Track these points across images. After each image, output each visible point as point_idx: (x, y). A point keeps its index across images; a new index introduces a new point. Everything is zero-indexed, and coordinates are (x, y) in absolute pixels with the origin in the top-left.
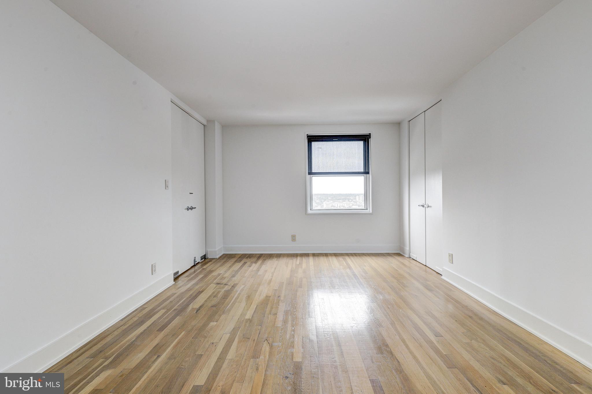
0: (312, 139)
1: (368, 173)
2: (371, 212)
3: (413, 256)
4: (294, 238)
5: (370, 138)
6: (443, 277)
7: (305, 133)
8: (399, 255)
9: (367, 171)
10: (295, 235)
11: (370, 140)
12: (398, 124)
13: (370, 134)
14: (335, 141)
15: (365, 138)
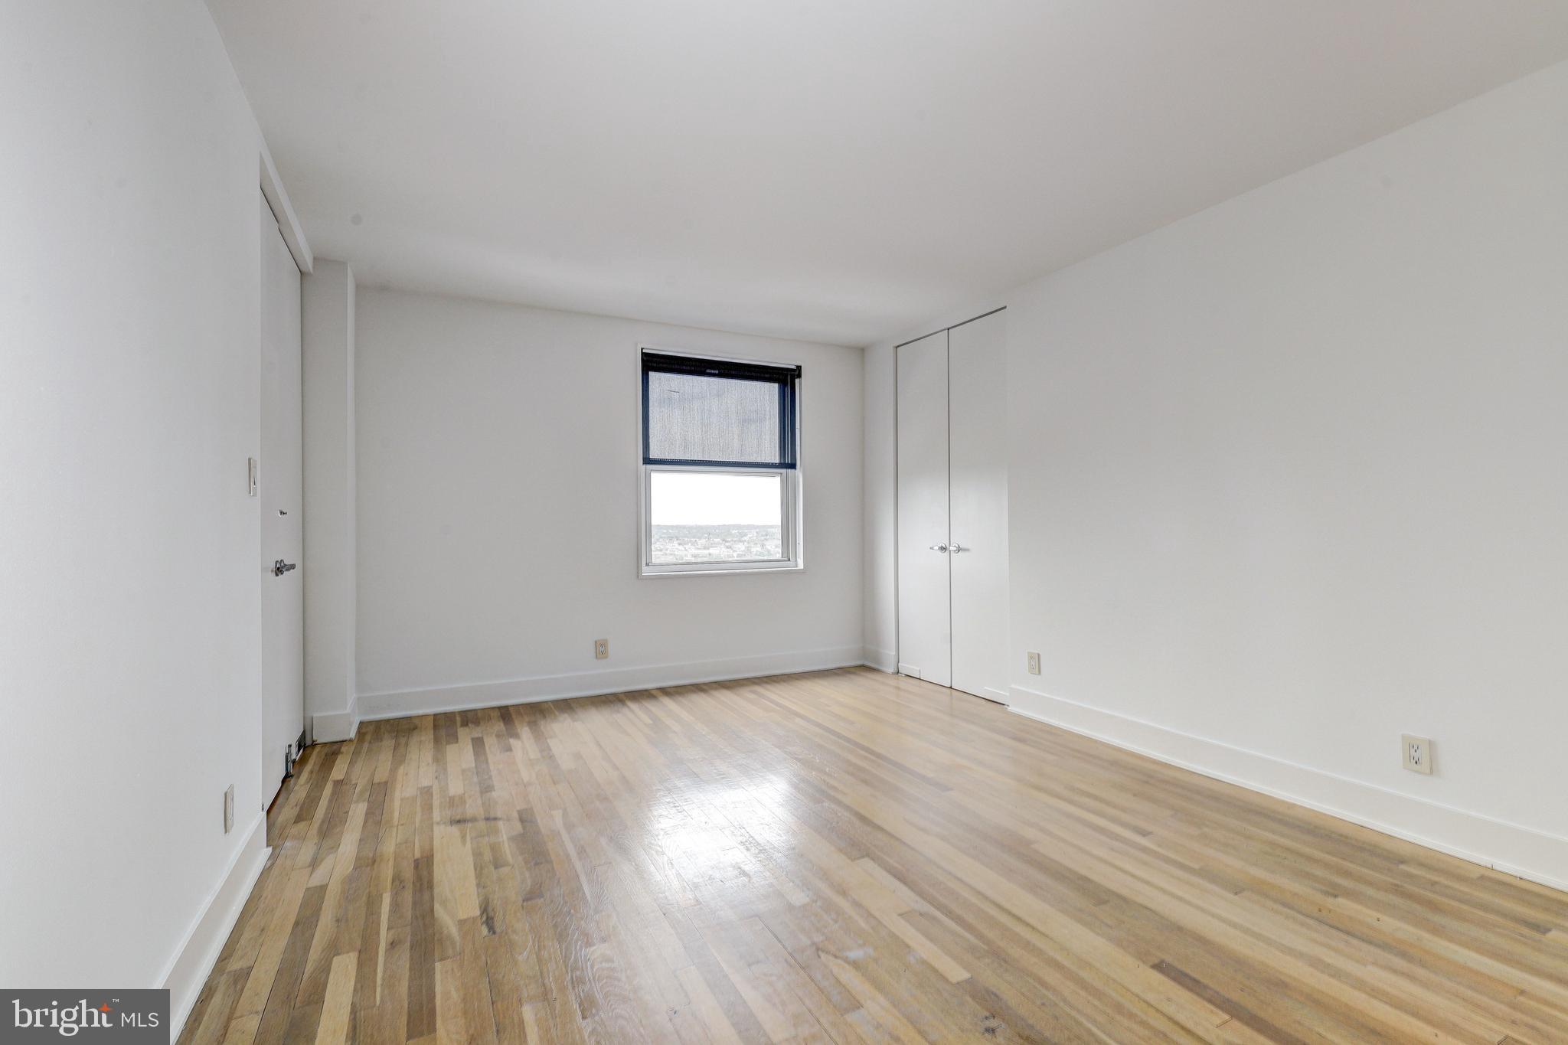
0: (653, 363)
1: (793, 466)
2: (801, 566)
3: (906, 667)
4: (601, 649)
5: (799, 376)
6: (1012, 709)
7: (636, 344)
8: (864, 668)
9: (789, 460)
10: (606, 641)
11: (797, 381)
12: (861, 352)
13: (799, 368)
14: (714, 375)
15: (786, 378)
